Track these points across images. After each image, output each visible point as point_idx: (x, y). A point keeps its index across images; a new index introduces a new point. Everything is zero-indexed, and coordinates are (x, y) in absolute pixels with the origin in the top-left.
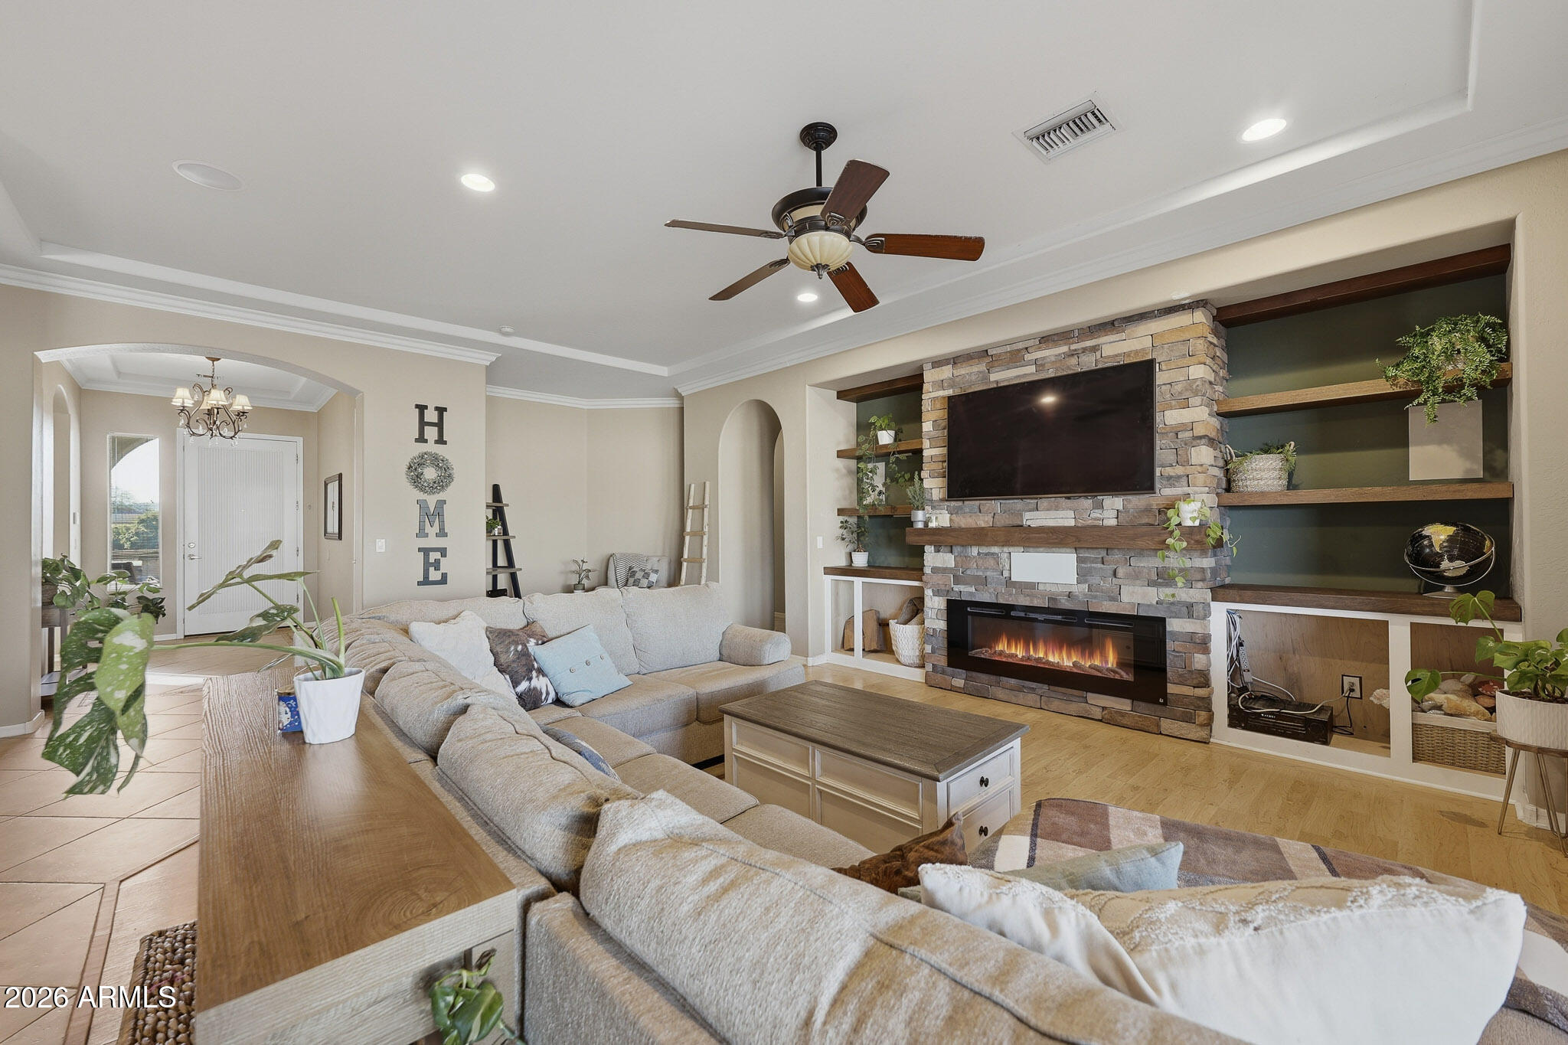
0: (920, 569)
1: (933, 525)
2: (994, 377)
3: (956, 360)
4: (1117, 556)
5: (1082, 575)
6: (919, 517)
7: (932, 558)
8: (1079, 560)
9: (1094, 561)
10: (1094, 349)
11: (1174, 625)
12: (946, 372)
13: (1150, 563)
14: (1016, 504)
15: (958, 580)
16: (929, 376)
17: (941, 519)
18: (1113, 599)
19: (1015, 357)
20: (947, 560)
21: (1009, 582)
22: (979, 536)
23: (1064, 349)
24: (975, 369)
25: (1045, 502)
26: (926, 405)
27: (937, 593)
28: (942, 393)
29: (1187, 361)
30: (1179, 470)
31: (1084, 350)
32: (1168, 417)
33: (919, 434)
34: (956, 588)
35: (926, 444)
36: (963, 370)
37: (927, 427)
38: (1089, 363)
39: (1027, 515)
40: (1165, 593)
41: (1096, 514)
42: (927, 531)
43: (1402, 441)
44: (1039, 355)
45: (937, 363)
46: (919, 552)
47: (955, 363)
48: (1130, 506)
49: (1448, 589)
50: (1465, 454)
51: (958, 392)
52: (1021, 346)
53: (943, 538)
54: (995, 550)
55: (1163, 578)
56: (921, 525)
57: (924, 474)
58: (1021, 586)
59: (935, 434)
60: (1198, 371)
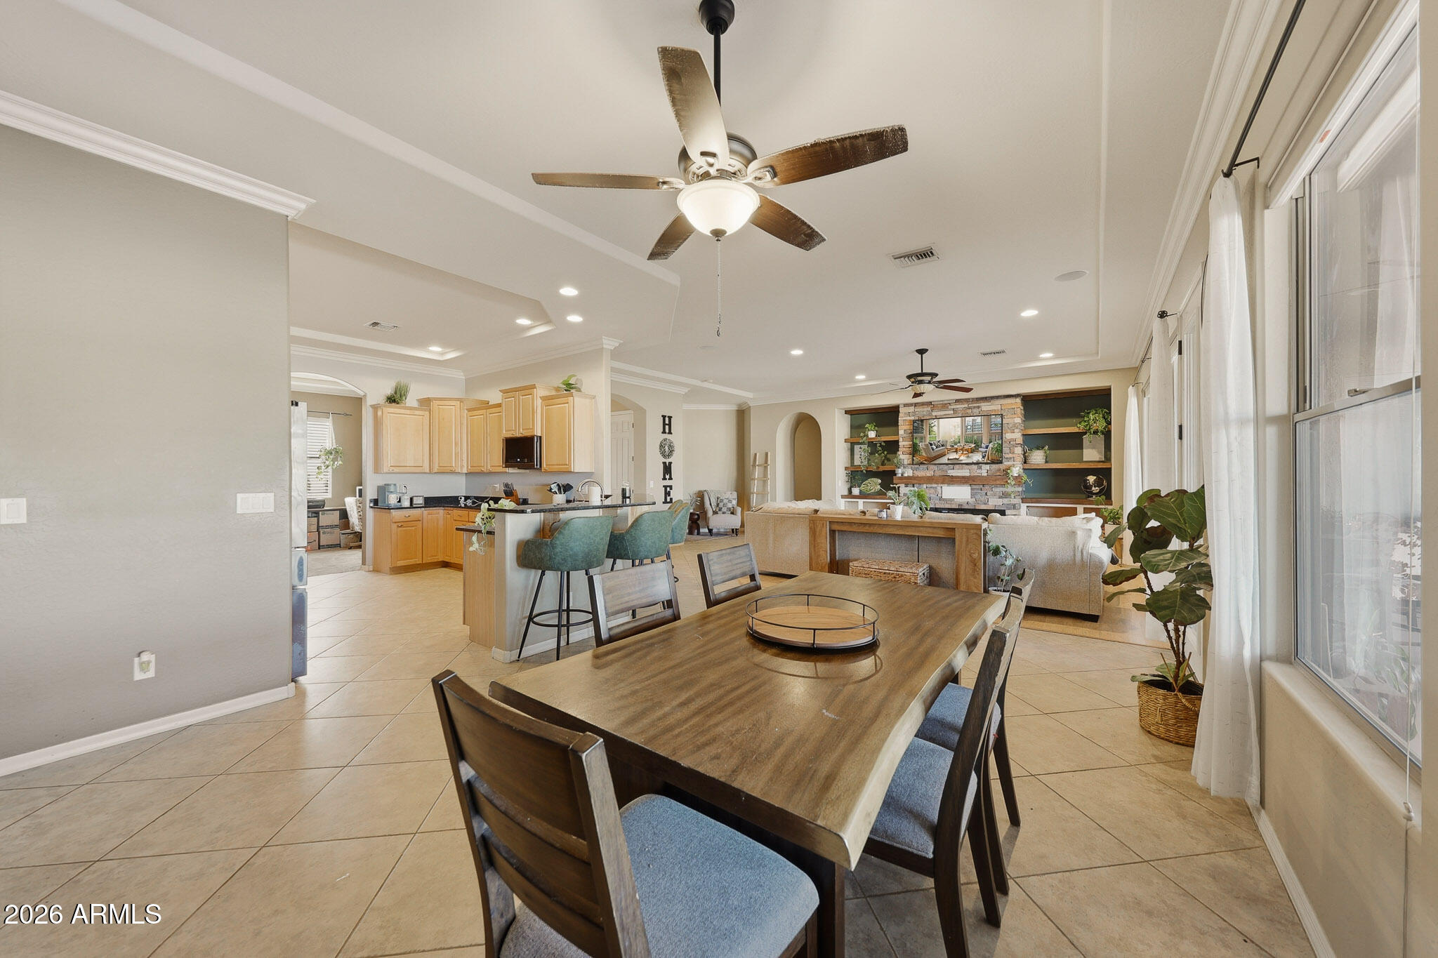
1: (906, 475)
2: (934, 414)
4: (987, 487)
5: (973, 495)
6: (899, 471)
8: (972, 489)
9: (978, 489)
10: (979, 407)
12: (911, 409)
13: (999, 490)
14: (944, 467)
16: (901, 410)
17: (909, 473)
18: (985, 504)
19: (944, 406)
21: (941, 499)
22: (930, 480)
23: (966, 406)
24: (925, 409)
25: (957, 466)
26: (900, 423)
28: (909, 418)
29: (1014, 416)
30: (1011, 455)
31: (974, 407)
32: (1007, 436)
33: (897, 433)
35: (901, 440)
36: (918, 409)
37: (901, 432)
38: (976, 412)
39: (949, 472)
40: (1006, 501)
41: (979, 471)
42: (902, 478)
43: (1081, 448)
44: (955, 407)
45: (906, 405)
47: (915, 406)
48: (992, 468)
49: (1094, 497)
50: (1100, 453)
51: (916, 418)
52: (946, 402)
53: (909, 481)
54: (934, 485)
55: (1005, 495)
56: (900, 475)
57: (899, 453)
58: (946, 500)
59: (905, 435)
60: (1018, 420)
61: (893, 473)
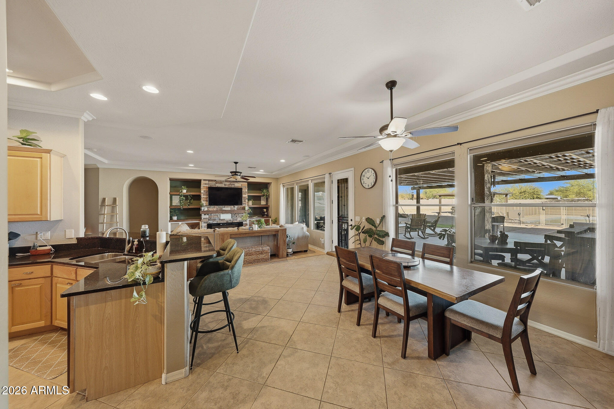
0: (201, 219)
1: (205, 210)
2: (217, 185)
3: (209, 180)
4: (236, 214)
5: (232, 217)
6: (203, 208)
7: (203, 216)
8: (232, 215)
10: (234, 184)
11: (244, 223)
12: (207, 182)
13: (241, 215)
14: (221, 207)
15: (209, 220)
16: (202, 182)
17: (206, 209)
18: (236, 220)
19: (221, 182)
20: (207, 216)
21: (220, 219)
22: (217, 212)
24: (213, 183)
25: (226, 206)
26: (202, 187)
27: (205, 223)
28: (207, 186)
29: (246, 188)
30: (245, 202)
31: (232, 184)
32: (244, 196)
33: (200, 192)
34: (209, 221)
35: (202, 195)
36: (210, 182)
37: (202, 191)
38: (233, 186)
39: (223, 208)
41: (234, 208)
42: (204, 211)
43: (260, 200)
44: (225, 183)
45: (204, 180)
46: (201, 215)
48: (238, 207)
49: (266, 215)
50: (265, 201)
51: (209, 186)
53: (206, 213)
55: (243, 217)
56: (203, 210)
57: (202, 200)
58: (222, 220)
59: (204, 193)
60: (247, 190)
61: (199, 209)
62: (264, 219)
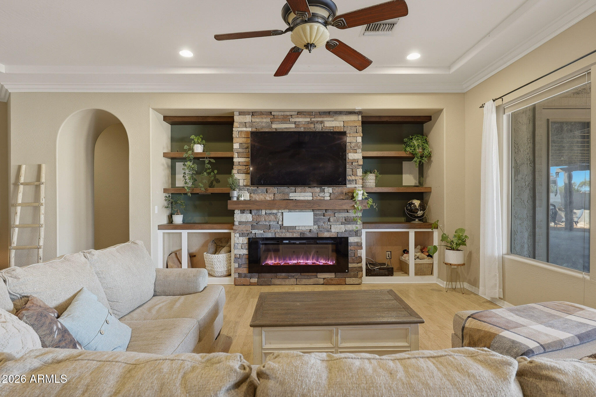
0: (232, 223)
1: (242, 199)
2: (274, 126)
3: (253, 113)
4: (329, 213)
5: (315, 222)
6: (235, 194)
7: (238, 217)
8: (315, 215)
9: (320, 215)
10: (322, 122)
11: (351, 240)
12: (248, 119)
13: (343, 215)
14: (285, 189)
15: (253, 227)
16: (237, 118)
17: (245, 196)
18: (328, 231)
19: (285, 118)
20: (248, 217)
21: (282, 227)
22: (271, 205)
23: (308, 120)
24: (265, 120)
25: (299, 189)
26: (235, 134)
27: (242, 235)
28: (246, 130)
29: (356, 134)
30: (353, 178)
31: (317, 122)
32: (351, 156)
33: (231, 149)
34: (253, 232)
35: (236, 155)
36: (257, 120)
37: (236, 146)
38: (319, 128)
39: (291, 195)
40: (350, 227)
41: (322, 194)
42: (238, 202)
43: (401, 173)
44: (297, 120)
45: (242, 113)
46: (232, 213)
47: (253, 115)
48: (335, 192)
49: (417, 220)
50: (415, 178)
51: (254, 130)
52: (288, 114)
53: (246, 206)
54: (275, 211)
55: (347, 221)
56: (235, 199)
57: (235, 171)
58: (288, 228)
59: (241, 150)
60: (360, 139)
61: (227, 197)
62: (415, 232)
